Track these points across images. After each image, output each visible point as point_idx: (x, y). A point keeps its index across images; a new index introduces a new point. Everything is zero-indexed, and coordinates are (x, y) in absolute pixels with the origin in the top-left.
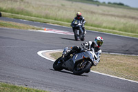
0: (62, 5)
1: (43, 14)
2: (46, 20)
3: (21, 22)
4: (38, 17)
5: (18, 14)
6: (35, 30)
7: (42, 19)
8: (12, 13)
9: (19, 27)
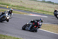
0: (38, 4)
1: (30, 8)
2: (31, 10)
3: (21, 11)
4: (28, 9)
5: (20, 7)
6: (27, 15)
7: (30, 10)
8: (17, 7)
9: (20, 13)
